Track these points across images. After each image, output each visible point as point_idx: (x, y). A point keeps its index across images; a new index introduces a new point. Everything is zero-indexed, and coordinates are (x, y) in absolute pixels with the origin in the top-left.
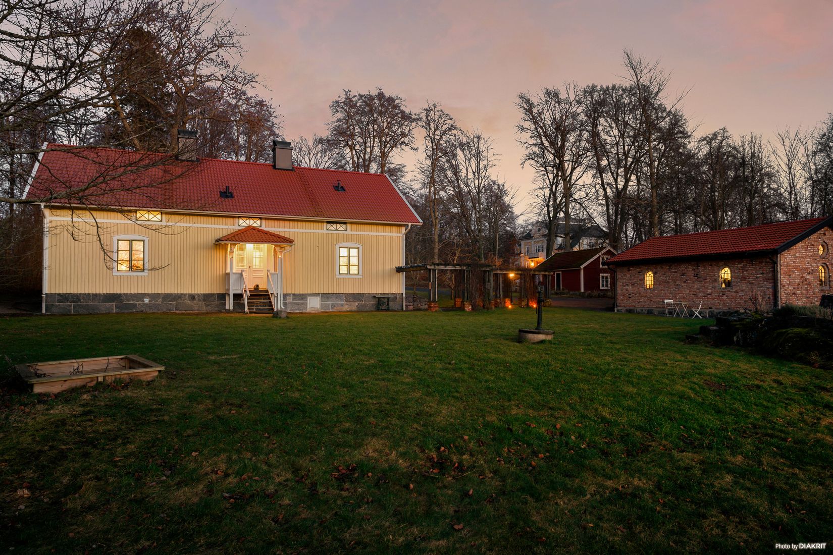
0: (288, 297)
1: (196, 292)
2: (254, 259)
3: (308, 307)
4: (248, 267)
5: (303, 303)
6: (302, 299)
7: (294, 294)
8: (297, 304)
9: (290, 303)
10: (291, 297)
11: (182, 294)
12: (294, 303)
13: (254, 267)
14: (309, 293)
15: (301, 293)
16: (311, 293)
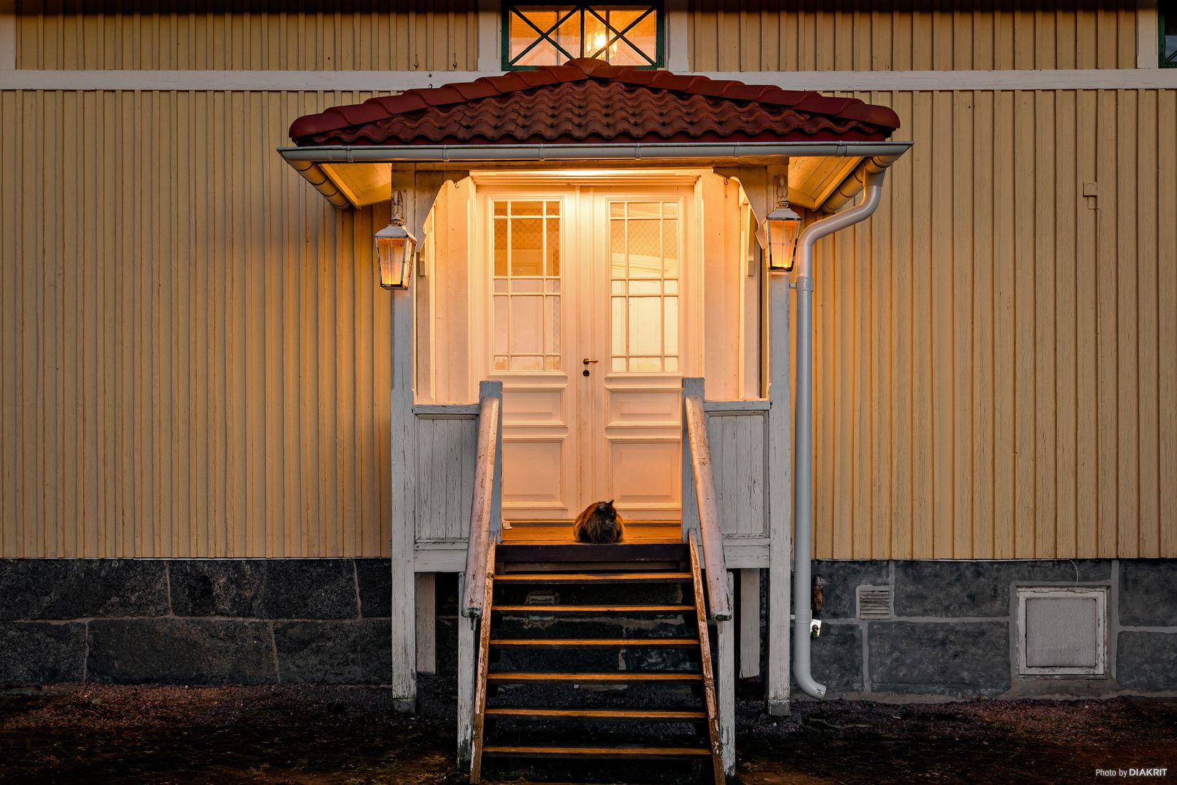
0: (862, 589)
1: (218, 553)
2: (618, 304)
3: (1021, 666)
4: (575, 368)
5: (978, 635)
6: (974, 600)
7: (910, 566)
8: (937, 640)
9: (880, 629)
10: (890, 585)
11: (130, 565)
12: (910, 632)
13: (618, 367)
14: (1025, 553)
15: (962, 554)
16: (1044, 553)
